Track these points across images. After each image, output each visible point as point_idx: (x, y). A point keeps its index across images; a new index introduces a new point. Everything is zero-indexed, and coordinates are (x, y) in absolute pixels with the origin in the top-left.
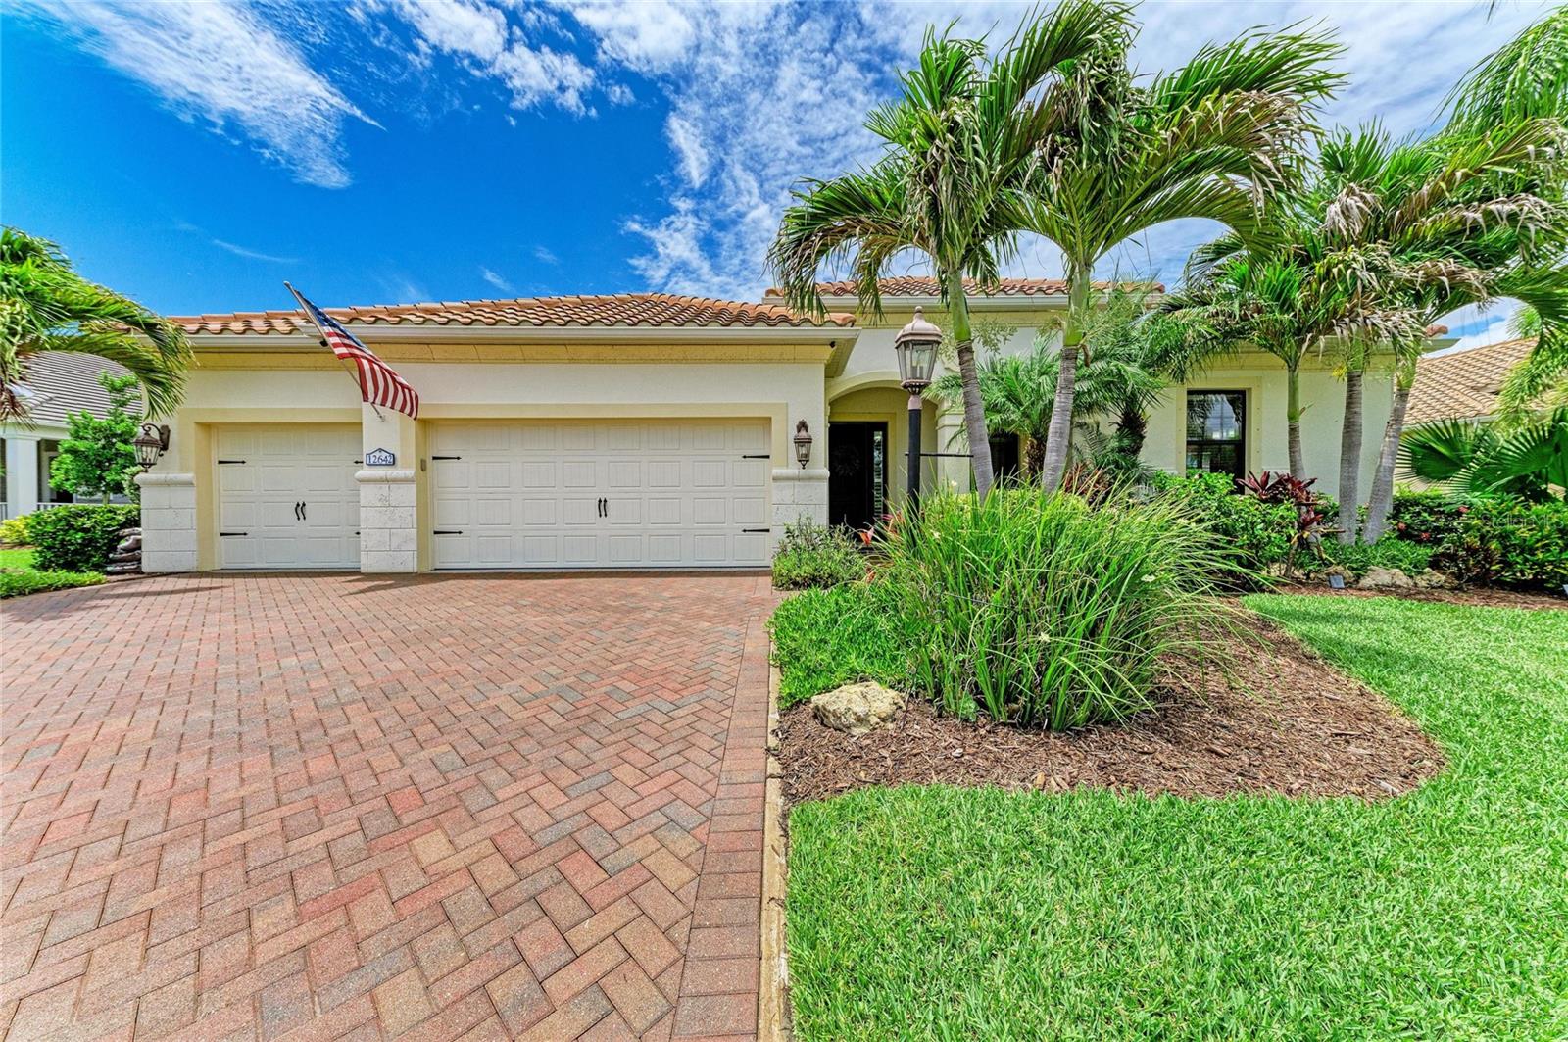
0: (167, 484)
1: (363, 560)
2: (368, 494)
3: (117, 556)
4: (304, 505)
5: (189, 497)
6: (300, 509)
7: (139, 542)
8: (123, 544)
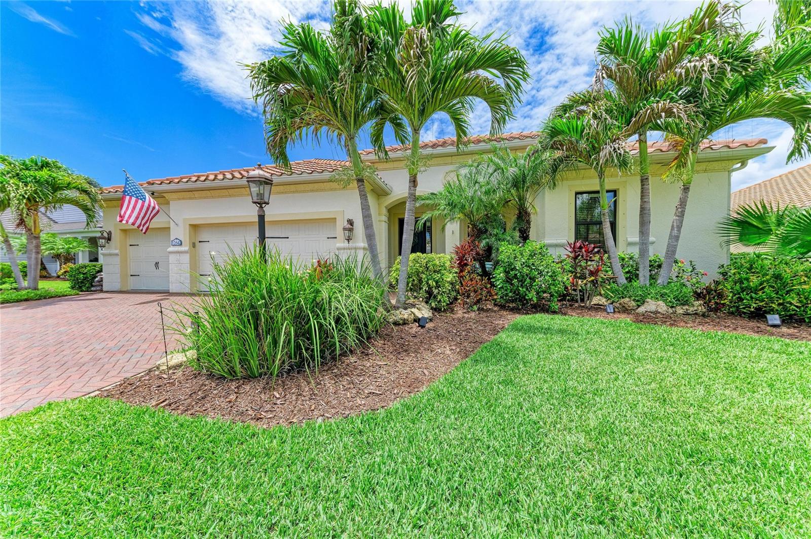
0: (110, 255)
1: (171, 287)
2: (172, 258)
3: (95, 284)
5: (117, 260)
6: (157, 265)
7: (102, 278)
8: (97, 279)
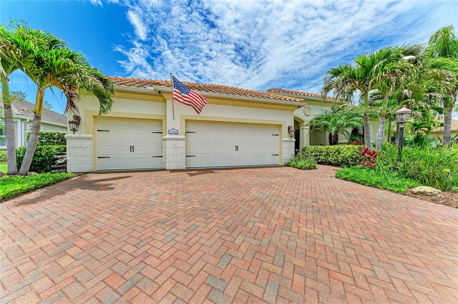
0: (80, 138)
1: (167, 165)
2: (169, 143)
3: (56, 166)
4: (133, 147)
5: (90, 143)
6: (132, 148)
8: (59, 162)
